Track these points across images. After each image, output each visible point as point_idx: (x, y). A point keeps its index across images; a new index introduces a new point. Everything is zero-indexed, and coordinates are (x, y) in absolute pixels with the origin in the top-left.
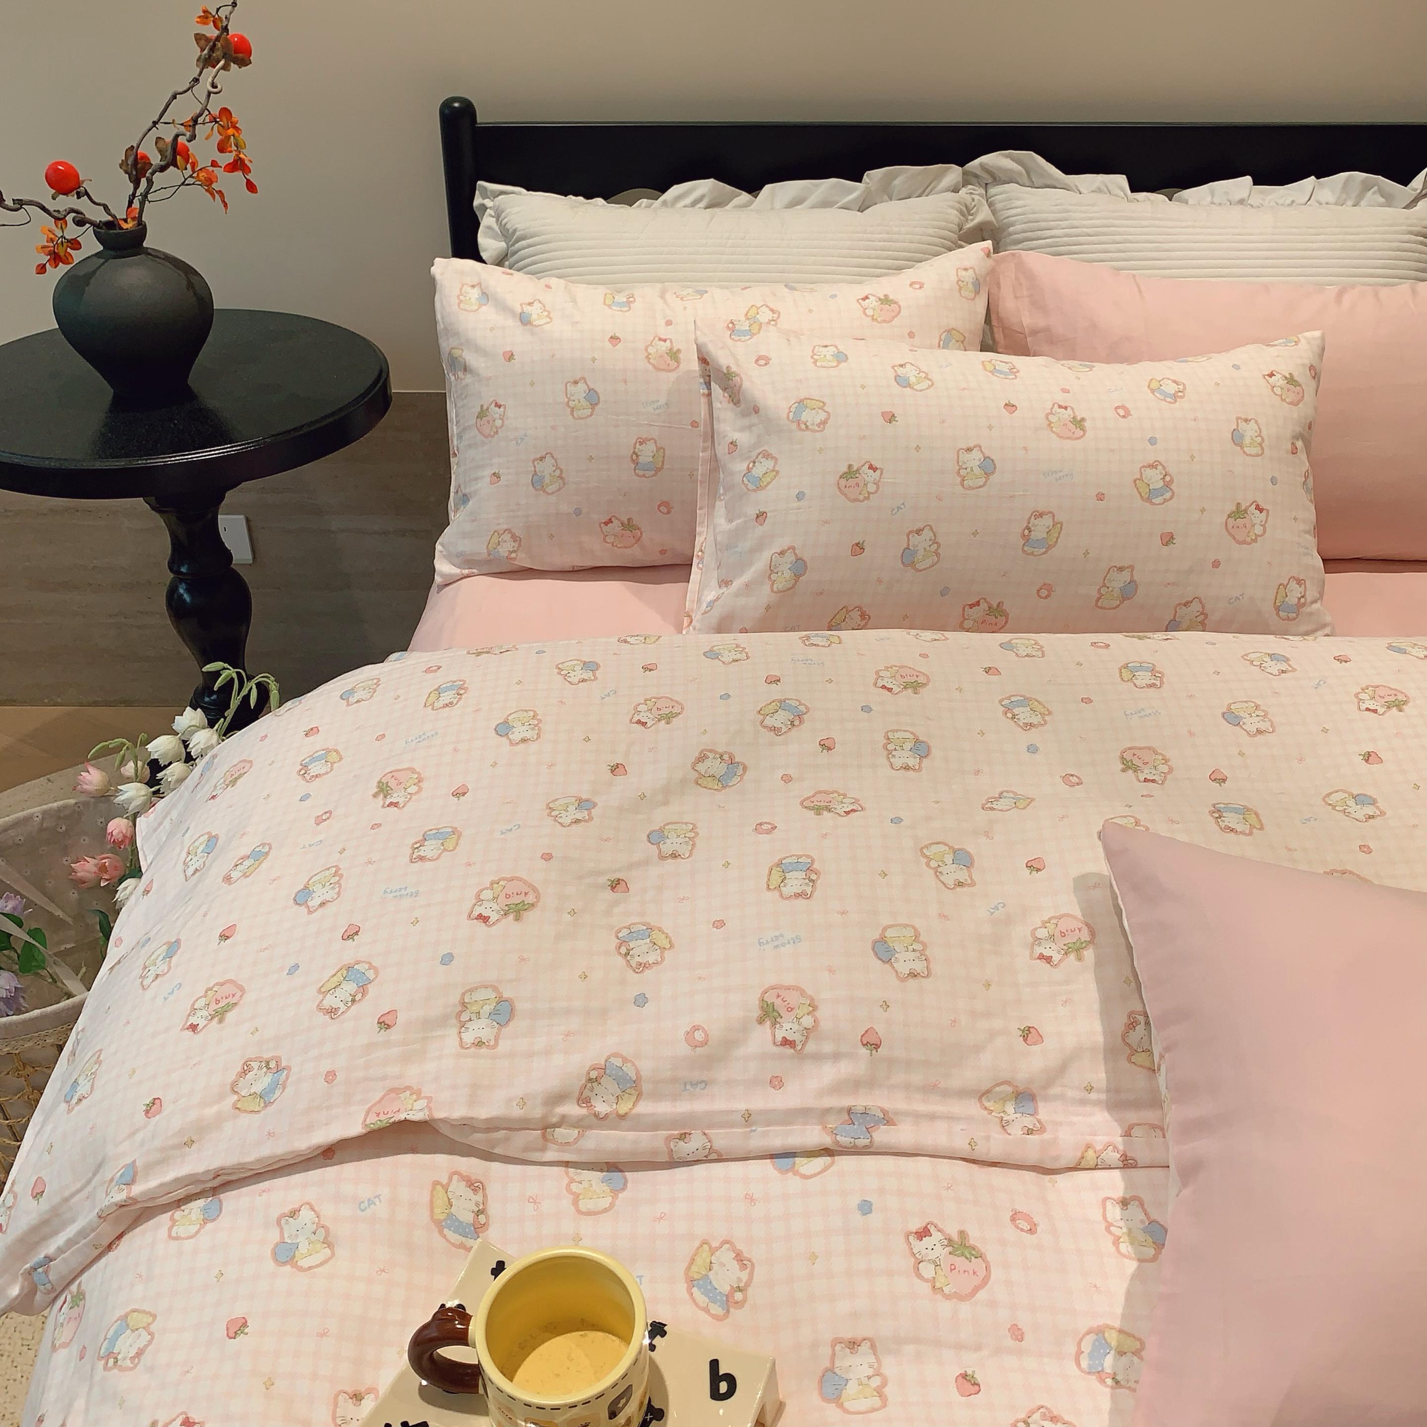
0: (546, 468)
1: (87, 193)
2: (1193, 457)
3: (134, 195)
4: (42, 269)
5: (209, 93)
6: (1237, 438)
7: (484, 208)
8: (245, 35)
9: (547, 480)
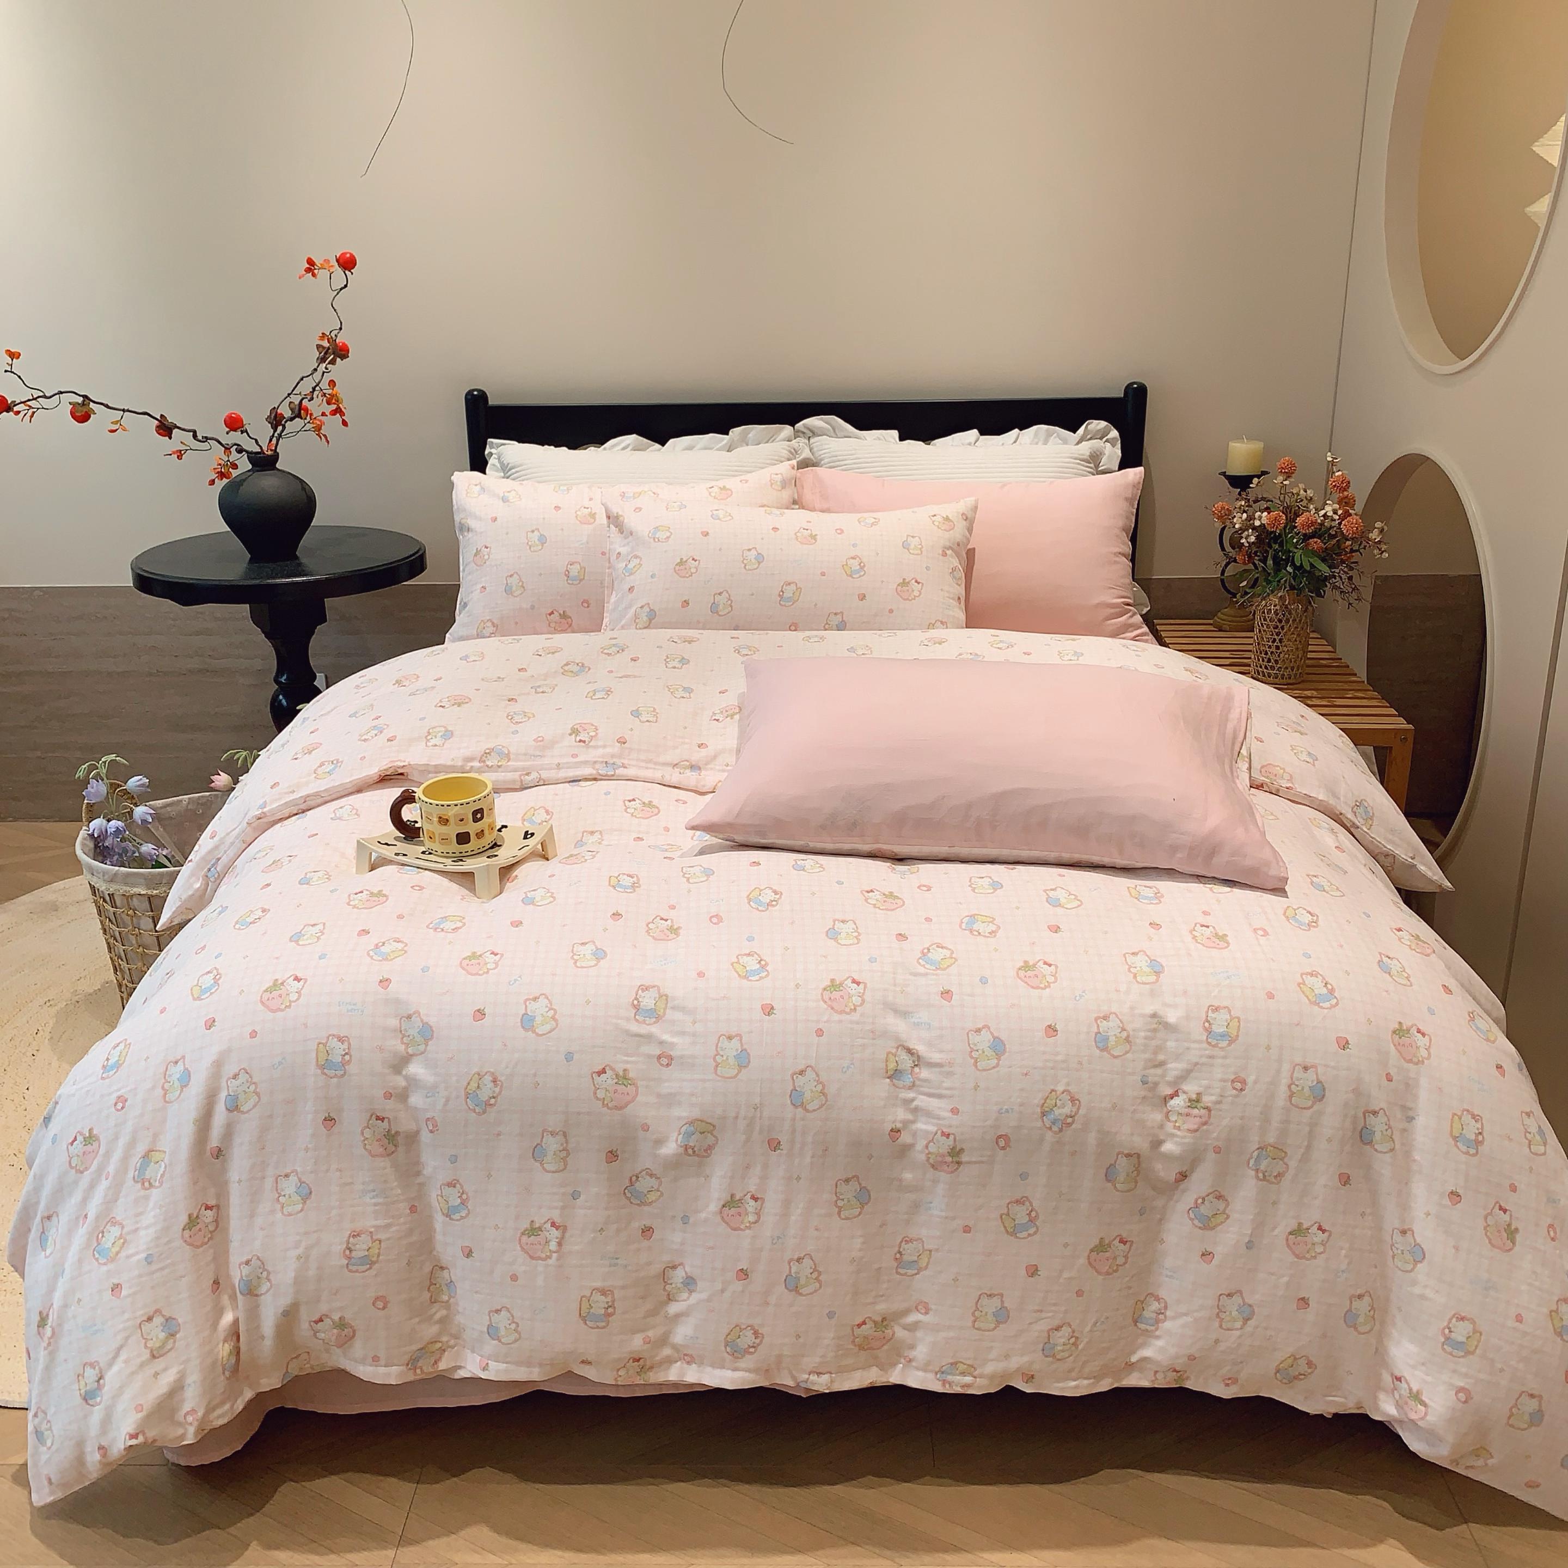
0: (514, 581)
1: (246, 431)
2: (878, 554)
3: (273, 436)
4: (212, 482)
5: (324, 372)
6: (906, 546)
7: (491, 454)
8: (346, 342)
9: (514, 588)
